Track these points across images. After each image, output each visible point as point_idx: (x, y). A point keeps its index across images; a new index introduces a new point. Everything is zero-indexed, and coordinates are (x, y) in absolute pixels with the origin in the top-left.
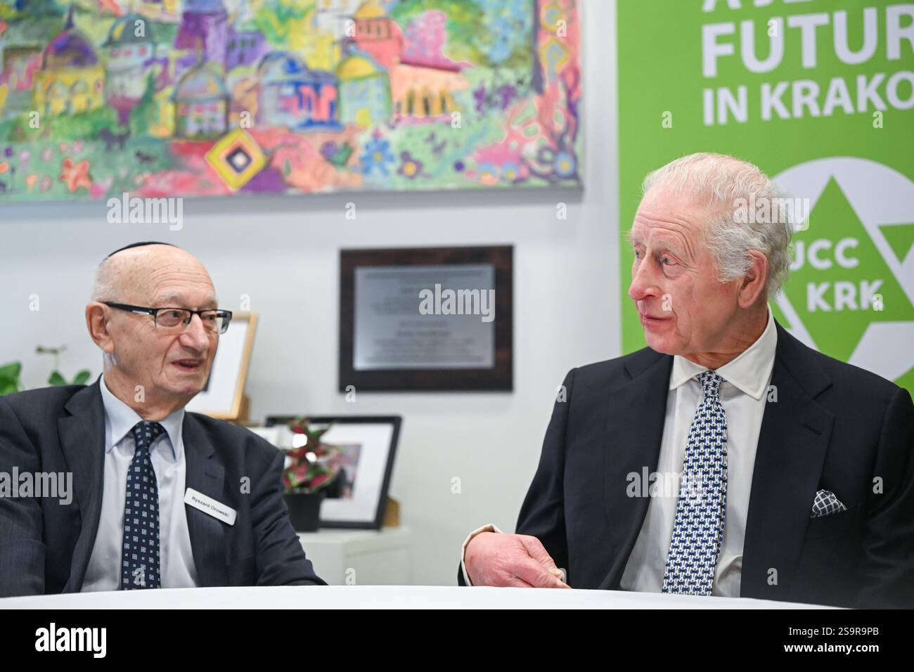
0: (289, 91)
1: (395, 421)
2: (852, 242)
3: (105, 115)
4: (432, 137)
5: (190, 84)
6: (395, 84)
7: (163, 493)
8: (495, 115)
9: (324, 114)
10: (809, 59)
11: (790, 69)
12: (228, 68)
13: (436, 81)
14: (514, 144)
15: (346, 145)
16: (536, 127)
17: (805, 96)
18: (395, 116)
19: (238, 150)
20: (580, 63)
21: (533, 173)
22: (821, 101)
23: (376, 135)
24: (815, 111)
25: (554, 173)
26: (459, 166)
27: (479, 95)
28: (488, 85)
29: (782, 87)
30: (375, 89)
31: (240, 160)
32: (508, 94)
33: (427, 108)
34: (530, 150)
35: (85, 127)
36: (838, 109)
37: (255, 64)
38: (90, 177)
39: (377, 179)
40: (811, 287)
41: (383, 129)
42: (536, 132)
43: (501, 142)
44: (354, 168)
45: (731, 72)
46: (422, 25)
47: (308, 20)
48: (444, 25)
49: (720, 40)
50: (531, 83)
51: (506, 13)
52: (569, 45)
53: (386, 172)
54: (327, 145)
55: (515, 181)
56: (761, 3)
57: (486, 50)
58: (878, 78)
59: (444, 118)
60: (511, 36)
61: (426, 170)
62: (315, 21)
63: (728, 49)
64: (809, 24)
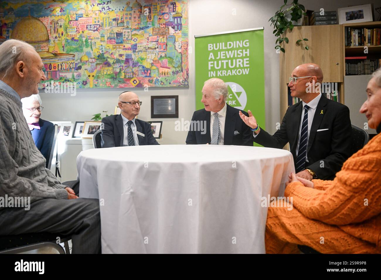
0: (143, 71)
1: (161, 122)
2: (231, 95)
3: (113, 74)
5: (127, 69)
6: (160, 70)
7: (133, 132)
8: (175, 75)
9: (148, 75)
10: (225, 67)
11: (222, 68)
12: (133, 67)
13: (166, 70)
14: (178, 80)
15: (152, 80)
17: (224, 73)
18: (160, 75)
19: (135, 80)
20: (189, 68)
21: (181, 84)
22: (227, 73)
23: (157, 78)
24: (226, 75)
25: (185, 84)
26: (170, 83)
27: (173, 72)
28: (174, 71)
29: (221, 71)
30: (157, 71)
31: (135, 82)
32: (177, 72)
33: (165, 74)
34: (181, 81)
35: (110, 77)
36: (229, 75)
37: (137, 67)
38: (111, 84)
39: (157, 85)
41: (158, 77)
42: (182, 78)
43: (176, 80)
44: (153, 83)
45: (213, 69)
46: (164, 61)
47: (146, 60)
48: (167, 61)
49: (211, 64)
50: (181, 71)
51: (177, 60)
52: (187, 64)
53: (158, 84)
54: (149, 80)
55: (179, 86)
56: (217, 58)
57: (174, 65)
58: (235, 70)
59: (167, 76)
60: (178, 63)
61: (165, 84)
62: (147, 61)
63: (212, 65)
64: (225, 62)
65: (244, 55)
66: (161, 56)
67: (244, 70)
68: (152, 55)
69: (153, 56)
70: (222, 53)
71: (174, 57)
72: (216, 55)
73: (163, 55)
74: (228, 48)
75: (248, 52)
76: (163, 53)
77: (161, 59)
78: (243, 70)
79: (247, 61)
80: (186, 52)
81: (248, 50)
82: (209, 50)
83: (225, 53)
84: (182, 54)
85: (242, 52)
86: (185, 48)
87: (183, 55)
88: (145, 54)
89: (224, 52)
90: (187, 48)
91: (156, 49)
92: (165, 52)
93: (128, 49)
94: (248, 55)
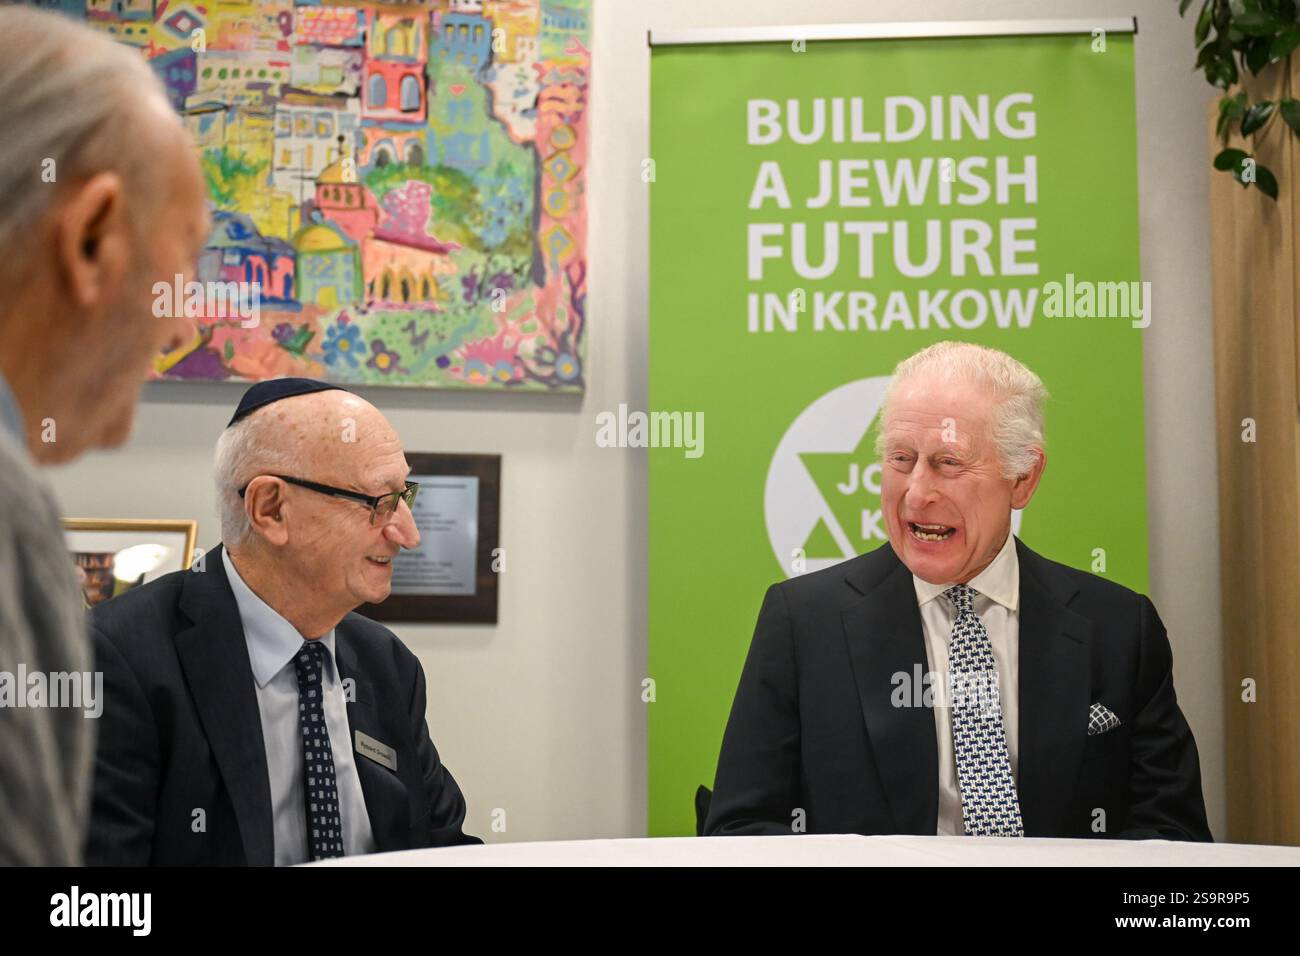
0: (236, 259)
4: (412, 325)
6: (368, 260)
8: (487, 304)
9: (278, 290)
10: (866, 270)
11: (845, 278)
13: (420, 263)
14: (509, 342)
15: (305, 327)
16: (535, 321)
17: (861, 309)
18: (367, 300)
21: (529, 374)
22: (879, 314)
23: (343, 319)
24: (872, 325)
25: (555, 375)
26: (443, 362)
27: (468, 282)
28: (479, 271)
29: (836, 297)
30: (343, 267)
32: (503, 281)
33: (406, 293)
34: (528, 347)
36: (898, 325)
39: (343, 370)
40: (866, 513)
41: (351, 312)
42: (534, 328)
43: (493, 339)
44: (315, 356)
45: (780, 276)
46: (403, 197)
47: (261, 176)
48: (429, 198)
49: (768, 241)
50: (531, 272)
51: (503, 192)
52: (576, 231)
53: (354, 363)
54: (281, 327)
55: (509, 383)
56: (812, 203)
57: (478, 231)
58: (942, 295)
59: (426, 305)
60: (509, 218)
61: (403, 363)
62: (270, 181)
63: (776, 252)
64: (866, 232)
65: (1003, 197)
66: (382, 160)
67: (1004, 298)
68: (315, 141)
69: (322, 151)
70: (846, 166)
71: (481, 169)
72: (802, 182)
73: (398, 149)
74: (893, 135)
75: (1029, 178)
76: (395, 139)
77: (381, 178)
78: (995, 295)
79: (1020, 235)
80: (569, 141)
81: (1030, 162)
82: (754, 138)
83: (870, 174)
84: (543, 156)
85: (989, 174)
86: (561, 115)
87: (548, 165)
88: (258, 135)
89: (863, 164)
90: (578, 116)
91: (343, 105)
92: (413, 133)
94: (1031, 196)
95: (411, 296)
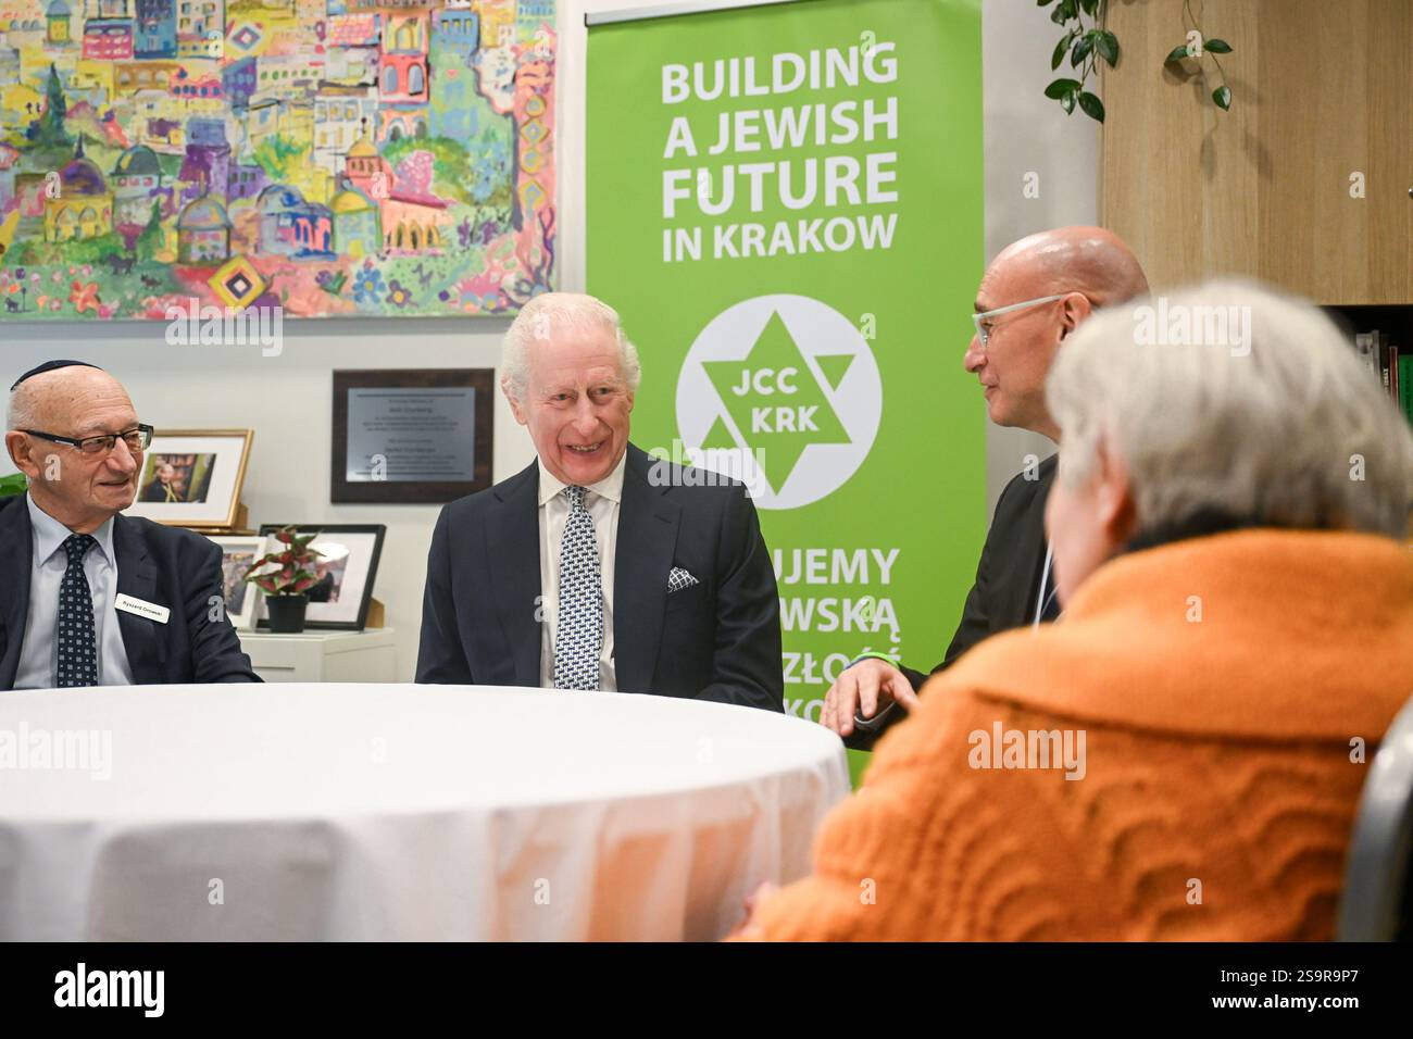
0: (287, 222)
1: (379, 531)
2: (792, 371)
3: (113, 239)
4: (420, 268)
5: (193, 211)
6: (386, 216)
8: (477, 247)
9: (319, 244)
10: (757, 204)
11: (740, 213)
12: (230, 199)
13: (423, 217)
14: (495, 277)
15: (340, 273)
16: (515, 259)
17: (752, 238)
18: (386, 249)
19: (239, 277)
20: (555, 202)
21: (512, 303)
22: (767, 242)
23: (368, 265)
24: (761, 252)
26: (444, 296)
27: (462, 230)
28: (471, 221)
29: (732, 229)
30: (367, 223)
31: (240, 286)
32: (489, 230)
33: (415, 242)
34: (510, 281)
35: (94, 252)
36: (782, 250)
37: (257, 196)
38: (99, 300)
39: (368, 306)
40: (755, 411)
41: (374, 259)
42: (514, 265)
43: (482, 275)
44: (347, 295)
45: (688, 213)
46: (411, 164)
47: (305, 155)
48: (432, 164)
49: (679, 184)
50: (510, 220)
51: (489, 155)
52: (546, 186)
53: (376, 300)
54: (322, 274)
55: (494, 311)
56: (713, 150)
57: (469, 188)
58: (817, 223)
59: (430, 251)
60: (493, 176)
61: (413, 298)
62: (312, 157)
63: (685, 193)
64: (756, 171)
65: (869, 136)
66: (395, 136)
67: (869, 224)
68: (345, 124)
69: (351, 130)
70: (740, 116)
71: (471, 137)
72: (705, 132)
73: (408, 126)
74: (779, 88)
75: (891, 117)
76: (405, 118)
77: (395, 150)
78: (862, 220)
79: (883, 168)
80: (541, 108)
81: (892, 103)
82: (668, 98)
83: (761, 122)
84: (520, 123)
85: (857, 116)
86: (533, 88)
87: (524, 130)
88: (302, 121)
89: (755, 114)
90: (547, 88)
91: (364, 94)
92: (418, 112)
93: (205, 93)
94: (892, 133)
95: (419, 243)
